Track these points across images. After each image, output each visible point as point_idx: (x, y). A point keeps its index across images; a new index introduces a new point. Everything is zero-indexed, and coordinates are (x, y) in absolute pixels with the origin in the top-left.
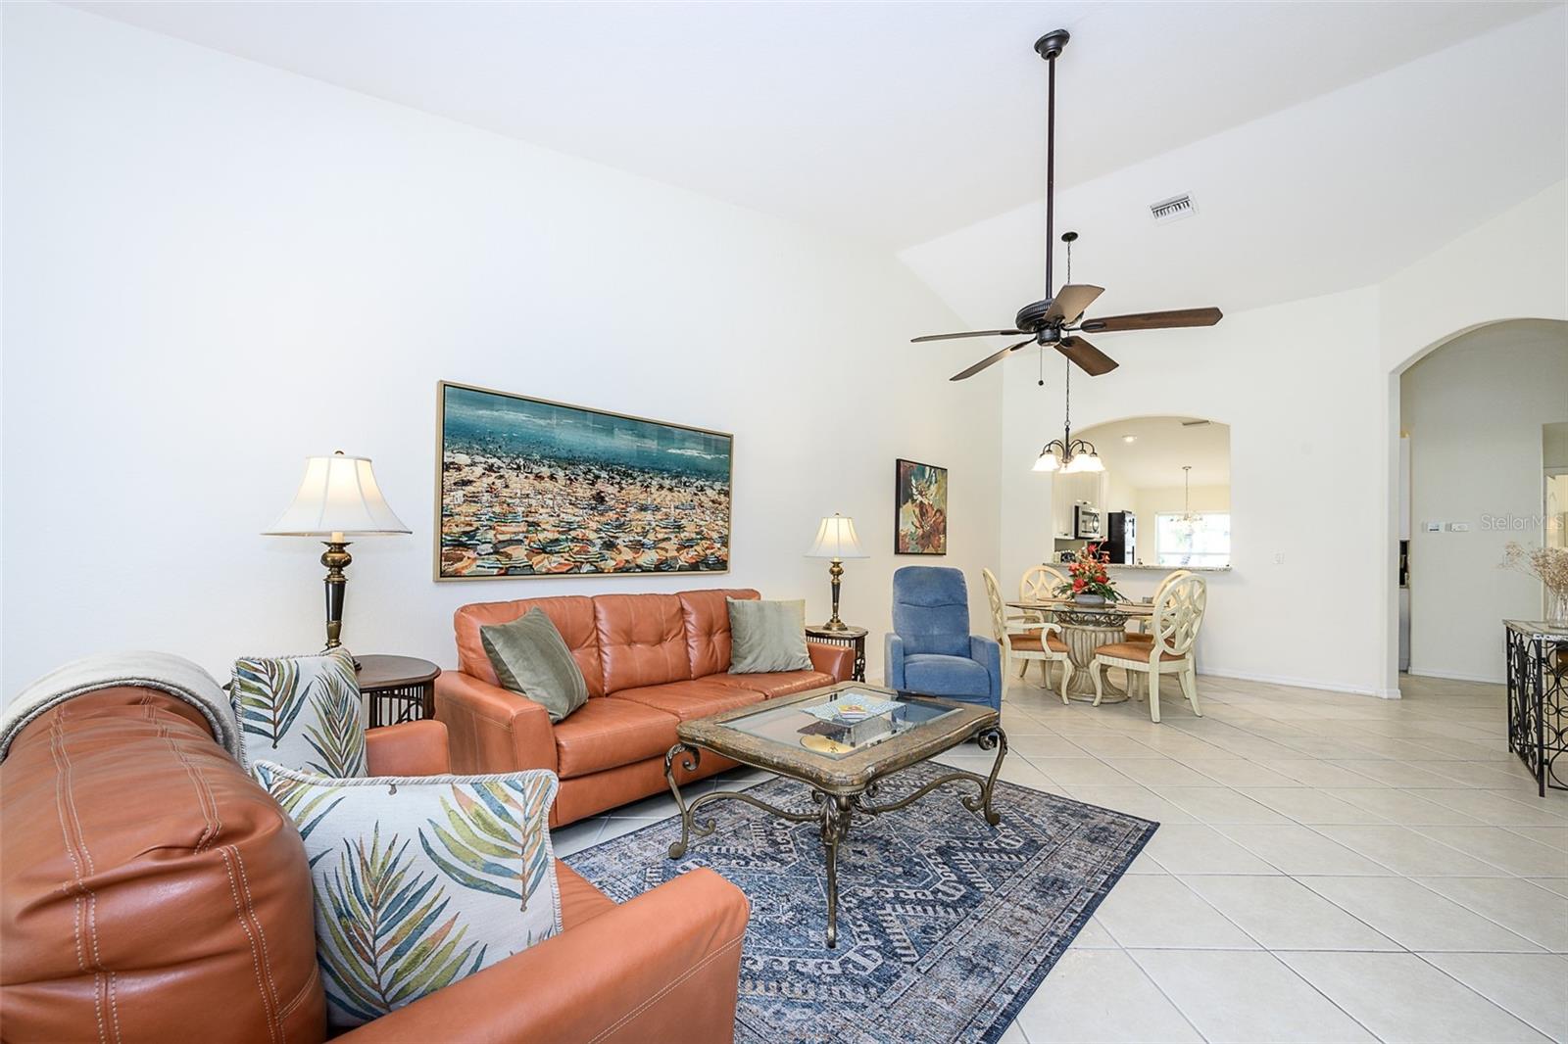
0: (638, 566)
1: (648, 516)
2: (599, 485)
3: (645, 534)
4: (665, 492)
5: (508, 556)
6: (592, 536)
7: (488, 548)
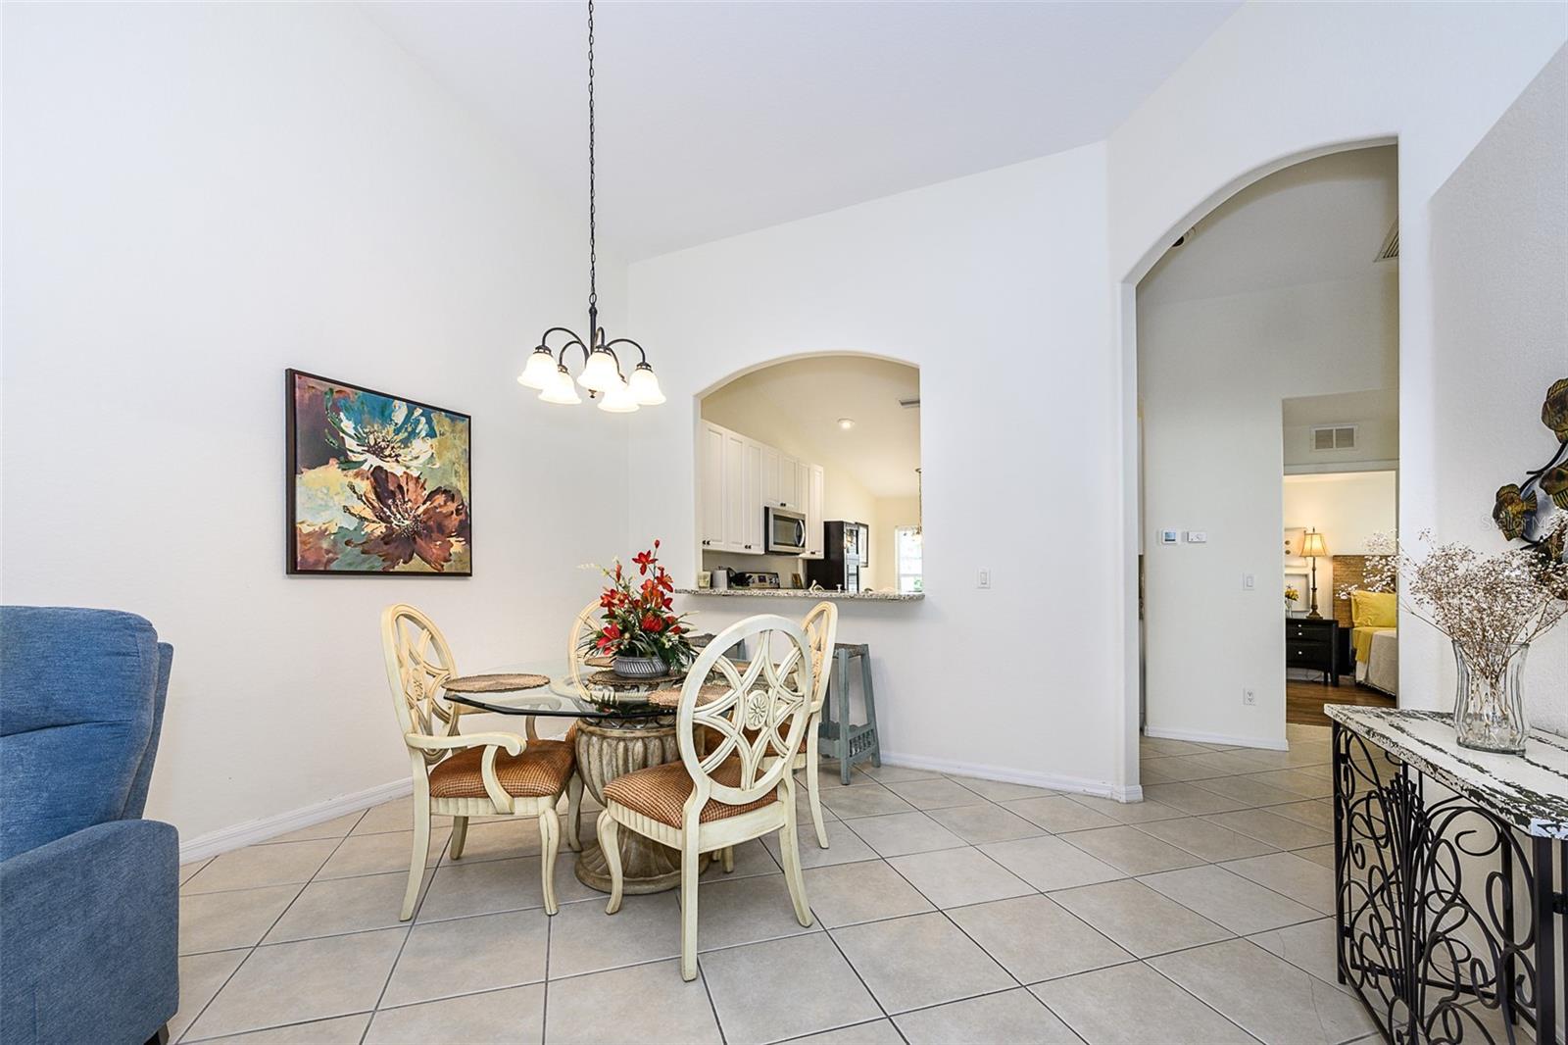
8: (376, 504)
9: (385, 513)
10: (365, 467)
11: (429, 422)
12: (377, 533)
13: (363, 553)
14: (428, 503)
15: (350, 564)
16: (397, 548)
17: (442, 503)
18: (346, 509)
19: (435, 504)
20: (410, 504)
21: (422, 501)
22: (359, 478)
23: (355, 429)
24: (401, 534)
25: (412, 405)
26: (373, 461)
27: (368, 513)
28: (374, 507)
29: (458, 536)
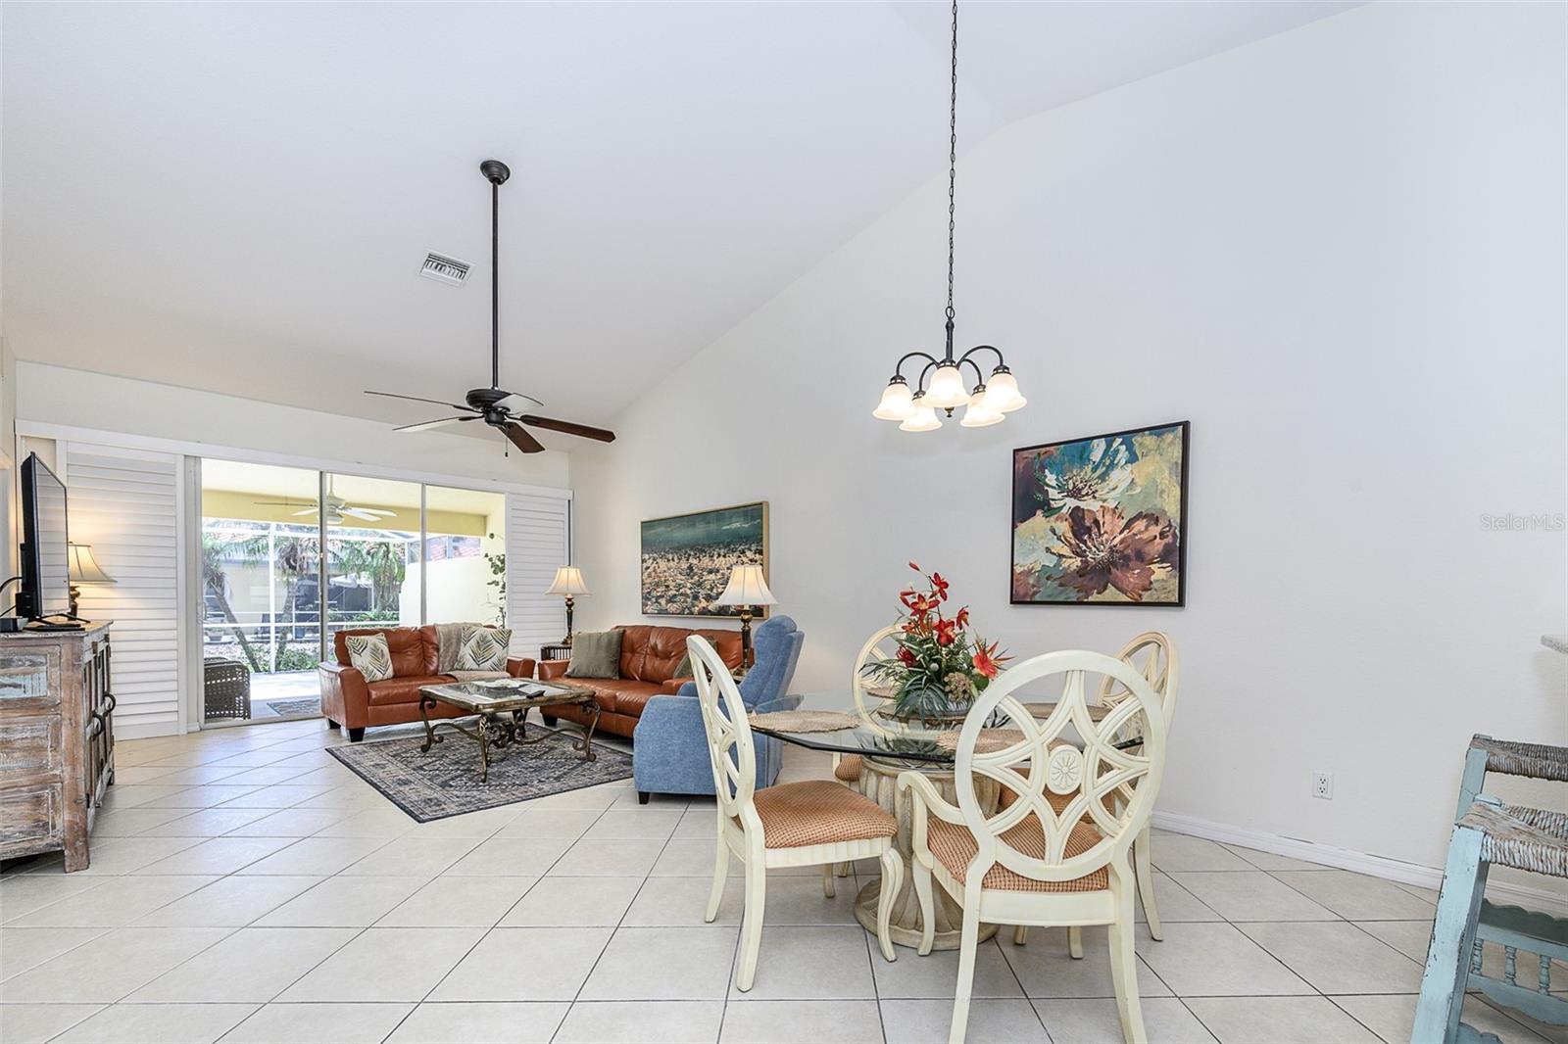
0: (710, 611)
1: (712, 576)
2: (690, 561)
3: (711, 589)
4: (721, 558)
5: (659, 603)
6: (689, 592)
7: (654, 600)
8: (1073, 542)
9: (1080, 548)
10: (1064, 510)
11: (1130, 448)
12: (1074, 567)
13: (1061, 585)
14: (1126, 532)
15: (1050, 596)
16: (1091, 579)
17: (1143, 529)
18: (1048, 550)
19: (1134, 531)
20: (1106, 536)
21: (1119, 531)
22: (1059, 522)
23: (1057, 479)
24: (1095, 566)
25: (1110, 437)
26: (1072, 503)
27: (1066, 551)
28: (1071, 544)
29: (1162, 562)
